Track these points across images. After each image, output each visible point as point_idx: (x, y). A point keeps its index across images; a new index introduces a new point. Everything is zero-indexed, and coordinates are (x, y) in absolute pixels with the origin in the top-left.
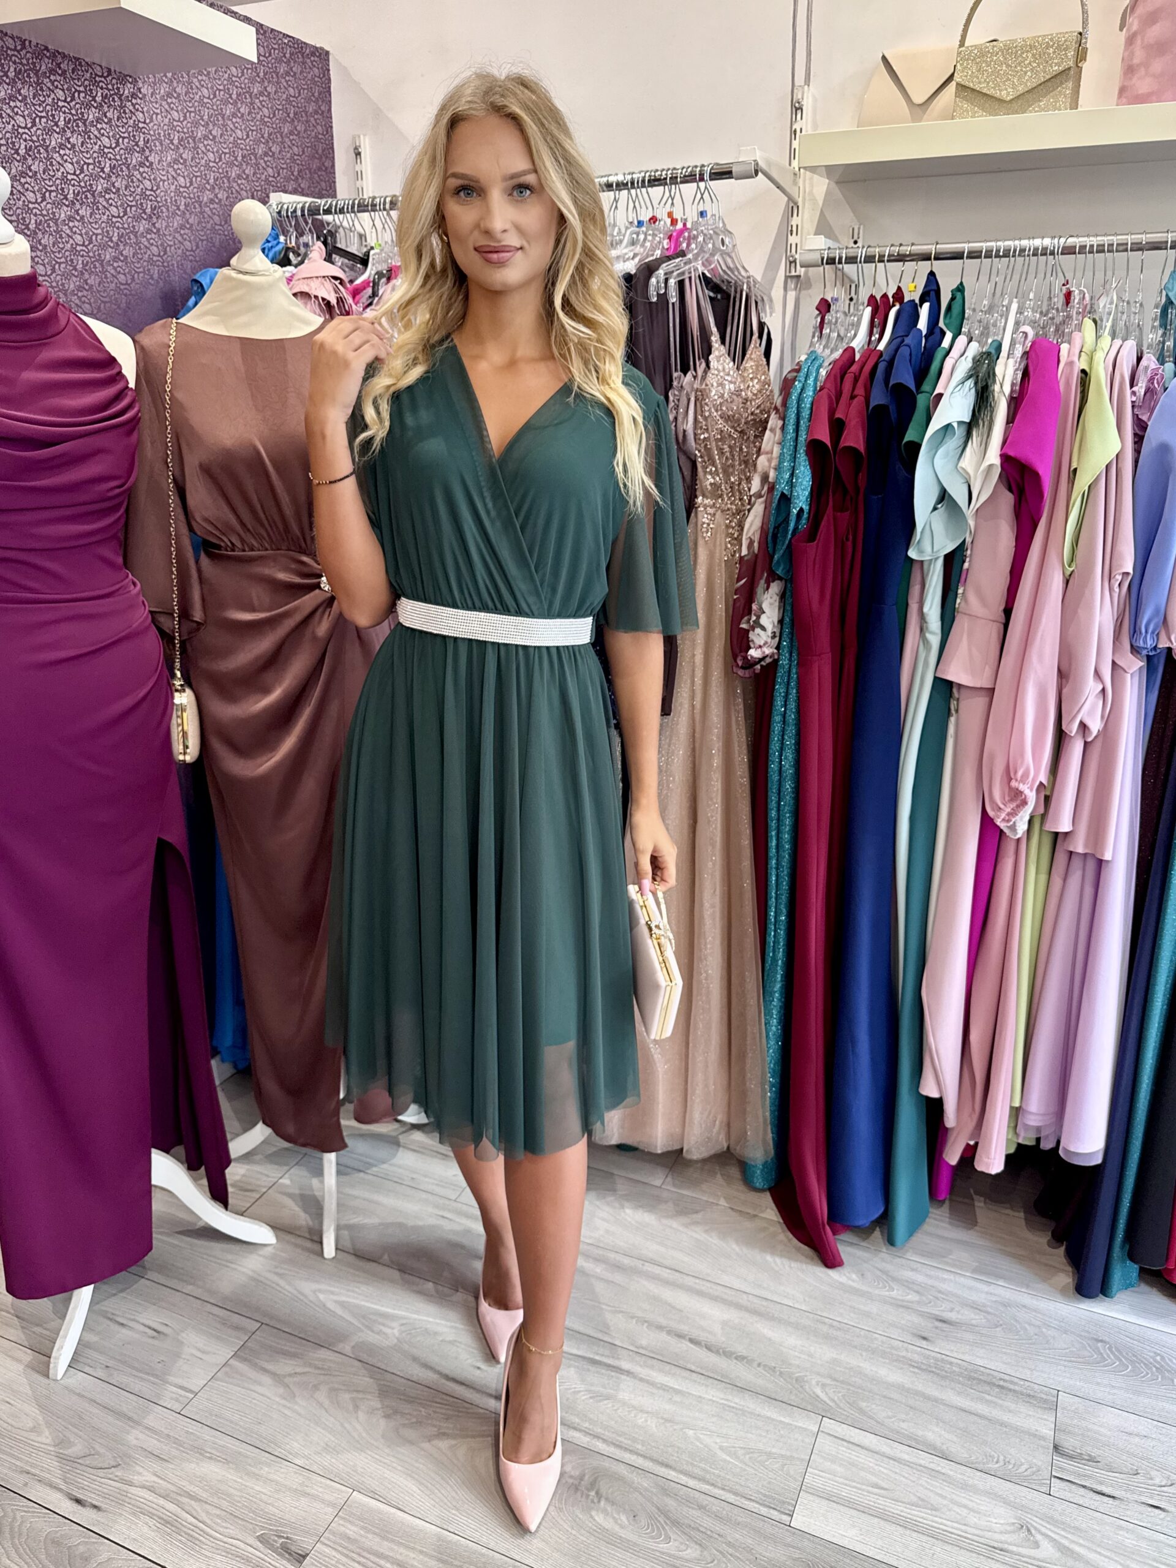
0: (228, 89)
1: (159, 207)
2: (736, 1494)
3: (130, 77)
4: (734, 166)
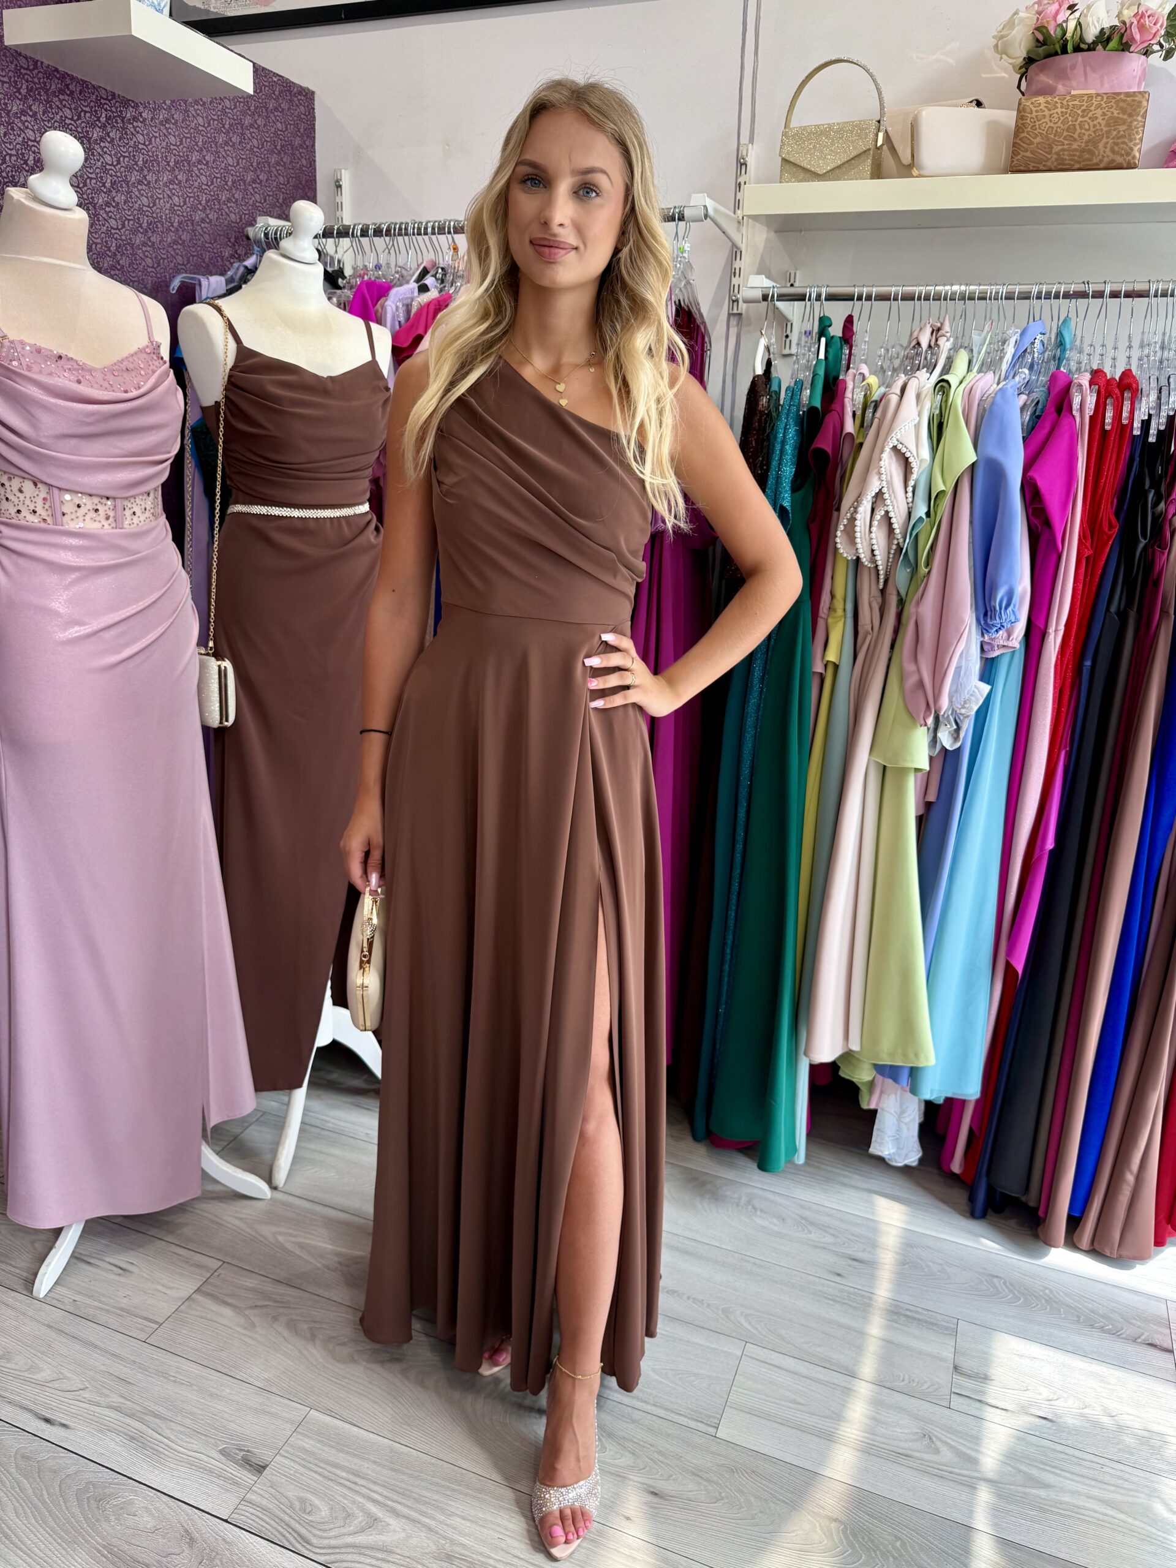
0: (222, 119)
1: (155, 223)
2: (666, 1409)
3: (133, 101)
4: (685, 209)
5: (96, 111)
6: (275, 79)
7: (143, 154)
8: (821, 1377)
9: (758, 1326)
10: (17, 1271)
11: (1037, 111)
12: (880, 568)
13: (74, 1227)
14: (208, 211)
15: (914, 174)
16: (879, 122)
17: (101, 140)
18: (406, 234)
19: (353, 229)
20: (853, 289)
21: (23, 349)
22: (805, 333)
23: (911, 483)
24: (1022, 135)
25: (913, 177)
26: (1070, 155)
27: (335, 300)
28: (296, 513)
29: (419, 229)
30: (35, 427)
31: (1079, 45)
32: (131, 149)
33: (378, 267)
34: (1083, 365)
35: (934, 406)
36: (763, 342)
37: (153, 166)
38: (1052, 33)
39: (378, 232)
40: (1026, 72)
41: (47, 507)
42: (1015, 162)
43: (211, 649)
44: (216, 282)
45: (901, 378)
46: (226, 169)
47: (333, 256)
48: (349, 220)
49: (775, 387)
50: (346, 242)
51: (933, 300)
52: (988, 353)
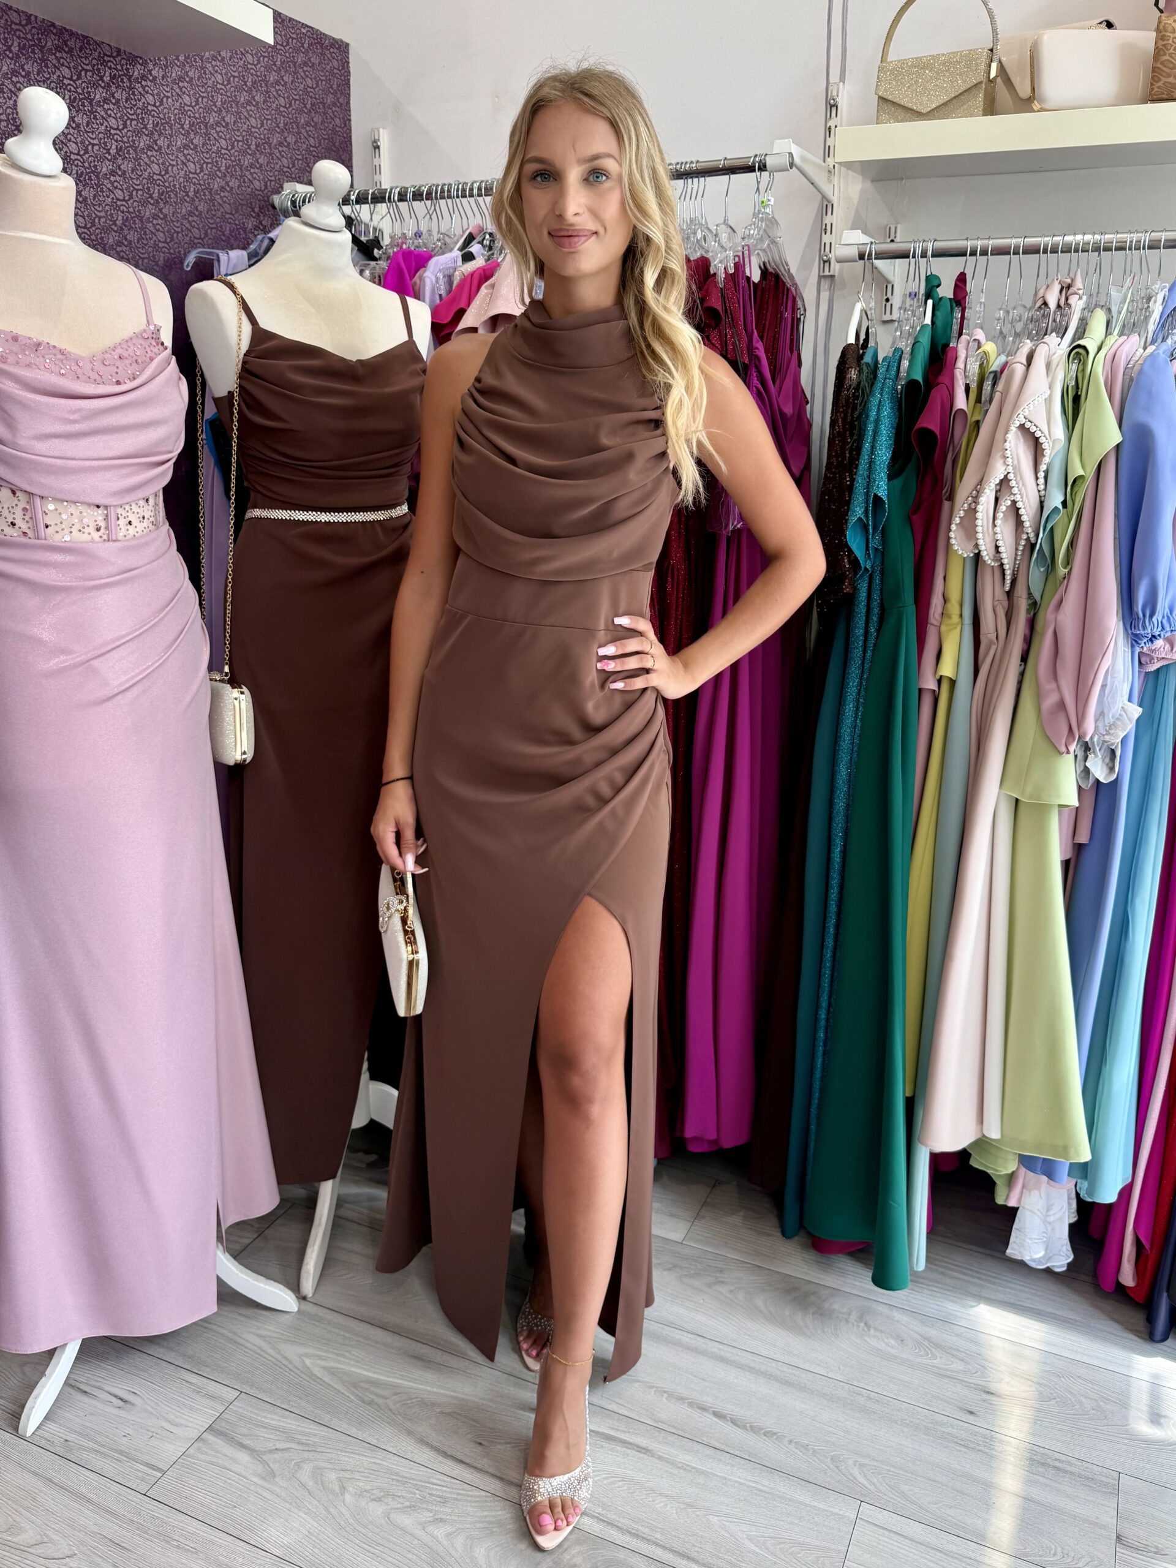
0: (243, 76)
1: (167, 192)
3: (141, 58)
4: (768, 159)
5: (99, 70)
6: (304, 31)
7: (153, 116)
8: (954, 1549)
9: (875, 1481)
12: (1006, 567)
13: (68, 1348)
14: (228, 179)
15: (1036, 109)
16: (991, 50)
17: (104, 102)
18: (449, 197)
19: (390, 193)
20: (965, 242)
22: (910, 294)
23: (1043, 467)
24: (1164, 58)
25: (1033, 111)
27: (367, 273)
28: (324, 517)
29: (464, 190)
30: (11, 427)
32: (139, 111)
33: (418, 235)
35: (1070, 376)
36: (859, 307)
37: (164, 129)
39: (418, 196)
41: (27, 518)
42: (1156, 89)
43: (227, 674)
44: (238, 256)
45: (1028, 345)
46: (249, 131)
47: (367, 225)
48: (386, 185)
49: (868, 359)
50: (382, 208)
51: (1062, 252)
52: (1129, 312)
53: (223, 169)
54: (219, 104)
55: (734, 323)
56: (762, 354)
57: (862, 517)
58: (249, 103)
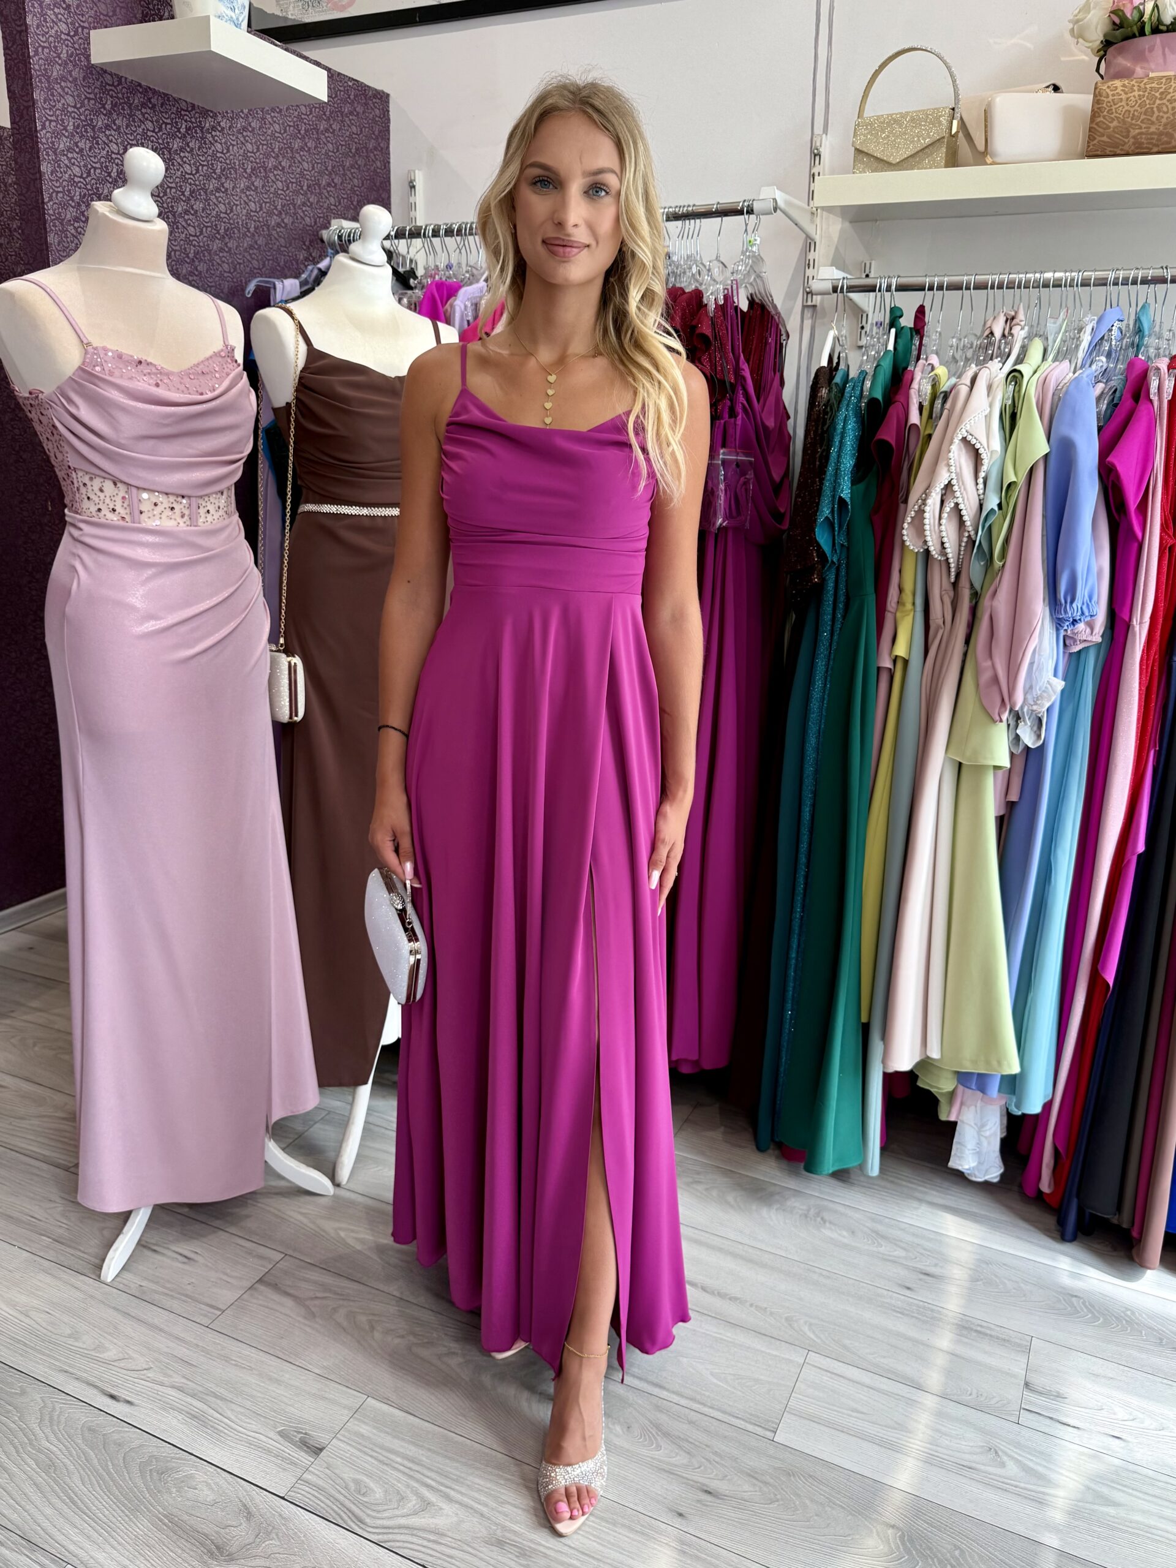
1: (232, 229)
2: (724, 1412)
3: (212, 112)
4: (755, 203)
5: (176, 123)
6: (350, 84)
7: (221, 162)
8: (884, 1387)
9: (822, 1336)
10: (86, 1256)
11: (1113, 95)
12: (951, 561)
13: (142, 1211)
14: (284, 216)
15: (988, 162)
16: (953, 109)
17: (181, 151)
19: (425, 230)
20: (924, 279)
21: (106, 354)
22: (877, 323)
23: (982, 474)
24: (1098, 120)
25: (986, 164)
26: (1148, 139)
27: (405, 301)
28: (364, 511)
30: (115, 429)
31: (1158, 26)
32: (209, 158)
33: (449, 267)
34: (1161, 351)
35: (1006, 396)
36: (832, 334)
37: (230, 173)
38: (1129, 15)
39: (449, 232)
40: (1105, 55)
41: (125, 505)
42: (1092, 147)
43: (282, 645)
44: (291, 285)
45: (973, 369)
46: (302, 174)
47: (404, 257)
48: (420, 222)
49: (838, 379)
50: (417, 242)
51: (1007, 288)
52: (1064, 341)
53: (279, 207)
54: (276, 150)
55: (722, 346)
56: (747, 374)
57: (830, 516)
58: (302, 149)
